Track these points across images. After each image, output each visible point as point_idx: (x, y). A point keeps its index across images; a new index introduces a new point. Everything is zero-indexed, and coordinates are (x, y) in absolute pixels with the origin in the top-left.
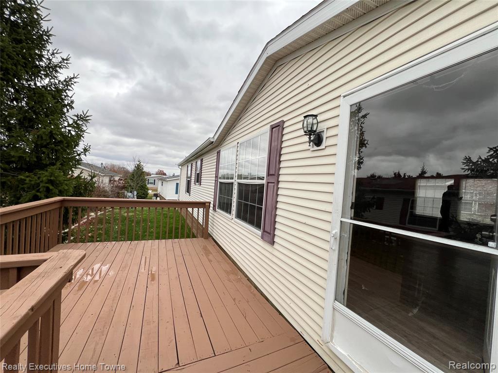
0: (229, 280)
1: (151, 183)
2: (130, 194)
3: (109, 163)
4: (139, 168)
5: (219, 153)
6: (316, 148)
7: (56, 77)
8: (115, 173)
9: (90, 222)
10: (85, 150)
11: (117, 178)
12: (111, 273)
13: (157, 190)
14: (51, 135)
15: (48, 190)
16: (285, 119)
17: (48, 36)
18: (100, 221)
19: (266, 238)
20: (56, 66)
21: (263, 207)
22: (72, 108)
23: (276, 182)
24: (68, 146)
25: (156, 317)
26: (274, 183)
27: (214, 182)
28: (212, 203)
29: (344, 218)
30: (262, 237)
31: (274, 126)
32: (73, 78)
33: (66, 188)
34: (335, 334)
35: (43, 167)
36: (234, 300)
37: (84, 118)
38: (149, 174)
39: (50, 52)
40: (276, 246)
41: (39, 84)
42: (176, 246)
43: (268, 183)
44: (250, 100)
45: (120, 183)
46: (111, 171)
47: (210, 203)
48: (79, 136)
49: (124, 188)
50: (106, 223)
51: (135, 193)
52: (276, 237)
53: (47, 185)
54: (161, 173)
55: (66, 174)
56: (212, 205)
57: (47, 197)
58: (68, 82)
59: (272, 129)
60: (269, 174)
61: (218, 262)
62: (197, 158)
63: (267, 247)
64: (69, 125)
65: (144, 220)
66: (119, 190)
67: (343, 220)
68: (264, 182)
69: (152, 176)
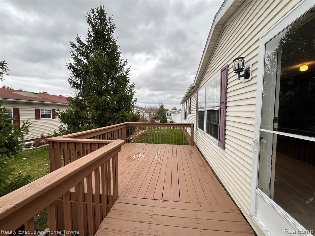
0: (200, 170)
1: (169, 115)
2: (157, 121)
3: (149, 106)
4: (162, 107)
5: (197, 93)
6: (246, 80)
7: (123, 70)
8: (151, 111)
9: (140, 135)
10: (135, 101)
11: (152, 114)
12: (143, 157)
13: (172, 119)
14: (122, 96)
15: (122, 120)
16: (228, 64)
17: (119, 54)
18: (144, 134)
19: (220, 145)
20: (123, 66)
21: (219, 125)
22: (129, 82)
23: (224, 107)
24: (128, 100)
25: (157, 178)
26: (223, 108)
27: (196, 111)
28: (195, 124)
29: (262, 128)
30: (219, 145)
31: (223, 70)
32: (129, 69)
33: (128, 118)
34: (258, 211)
35: (120, 110)
36: (200, 180)
37: (132, 86)
38: (168, 110)
39: (121, 60)
40: (226, 150)
41: (118, 75)
42: (174, 148)
43: (221, 108)
44: (211, 55)
45: (153, 116)
46: (150, 110)
47: (193, 124)
48: (132, 95)
49: (155, 118)
50: (146, 136)
51: (160, 121)
52: (226, 144)
53: (121, 117)
54: (175, 109)
55: (128, 112)
56: (195, 126)
57: (122, 123)
58: (127, 71)
59: (222, 72)
60: (221, 103)
61: (196, 159)
62: (188, 98)
63: (222, 150)
64: (128, 91)
65: (162, 135)
66: (153, 119)
67: (262, 130)
68: (218, 108)
69: (170, 111)
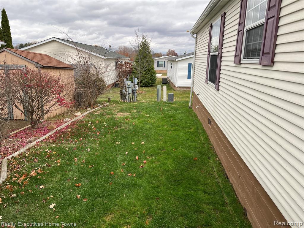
1: (161, 66)
2: (129, 83)
4: (144, 46)
11: (123, 62)
13: (166, 74)
51: (136, 80)
54: (172, 53)
69: (163, 57)
